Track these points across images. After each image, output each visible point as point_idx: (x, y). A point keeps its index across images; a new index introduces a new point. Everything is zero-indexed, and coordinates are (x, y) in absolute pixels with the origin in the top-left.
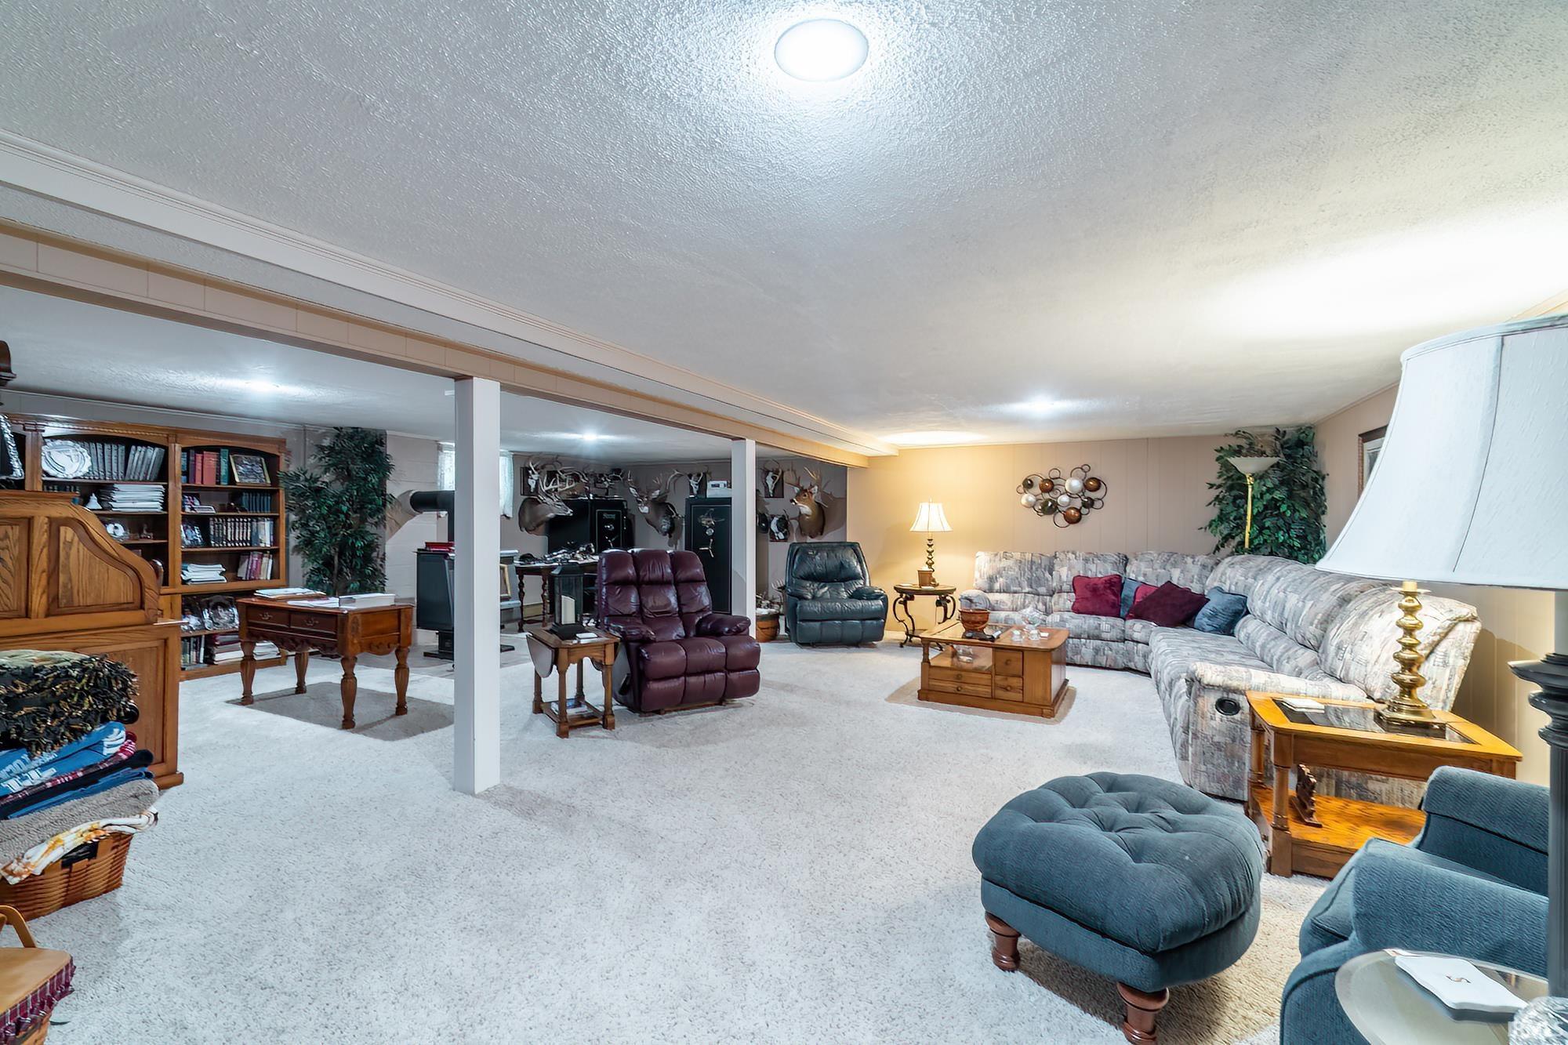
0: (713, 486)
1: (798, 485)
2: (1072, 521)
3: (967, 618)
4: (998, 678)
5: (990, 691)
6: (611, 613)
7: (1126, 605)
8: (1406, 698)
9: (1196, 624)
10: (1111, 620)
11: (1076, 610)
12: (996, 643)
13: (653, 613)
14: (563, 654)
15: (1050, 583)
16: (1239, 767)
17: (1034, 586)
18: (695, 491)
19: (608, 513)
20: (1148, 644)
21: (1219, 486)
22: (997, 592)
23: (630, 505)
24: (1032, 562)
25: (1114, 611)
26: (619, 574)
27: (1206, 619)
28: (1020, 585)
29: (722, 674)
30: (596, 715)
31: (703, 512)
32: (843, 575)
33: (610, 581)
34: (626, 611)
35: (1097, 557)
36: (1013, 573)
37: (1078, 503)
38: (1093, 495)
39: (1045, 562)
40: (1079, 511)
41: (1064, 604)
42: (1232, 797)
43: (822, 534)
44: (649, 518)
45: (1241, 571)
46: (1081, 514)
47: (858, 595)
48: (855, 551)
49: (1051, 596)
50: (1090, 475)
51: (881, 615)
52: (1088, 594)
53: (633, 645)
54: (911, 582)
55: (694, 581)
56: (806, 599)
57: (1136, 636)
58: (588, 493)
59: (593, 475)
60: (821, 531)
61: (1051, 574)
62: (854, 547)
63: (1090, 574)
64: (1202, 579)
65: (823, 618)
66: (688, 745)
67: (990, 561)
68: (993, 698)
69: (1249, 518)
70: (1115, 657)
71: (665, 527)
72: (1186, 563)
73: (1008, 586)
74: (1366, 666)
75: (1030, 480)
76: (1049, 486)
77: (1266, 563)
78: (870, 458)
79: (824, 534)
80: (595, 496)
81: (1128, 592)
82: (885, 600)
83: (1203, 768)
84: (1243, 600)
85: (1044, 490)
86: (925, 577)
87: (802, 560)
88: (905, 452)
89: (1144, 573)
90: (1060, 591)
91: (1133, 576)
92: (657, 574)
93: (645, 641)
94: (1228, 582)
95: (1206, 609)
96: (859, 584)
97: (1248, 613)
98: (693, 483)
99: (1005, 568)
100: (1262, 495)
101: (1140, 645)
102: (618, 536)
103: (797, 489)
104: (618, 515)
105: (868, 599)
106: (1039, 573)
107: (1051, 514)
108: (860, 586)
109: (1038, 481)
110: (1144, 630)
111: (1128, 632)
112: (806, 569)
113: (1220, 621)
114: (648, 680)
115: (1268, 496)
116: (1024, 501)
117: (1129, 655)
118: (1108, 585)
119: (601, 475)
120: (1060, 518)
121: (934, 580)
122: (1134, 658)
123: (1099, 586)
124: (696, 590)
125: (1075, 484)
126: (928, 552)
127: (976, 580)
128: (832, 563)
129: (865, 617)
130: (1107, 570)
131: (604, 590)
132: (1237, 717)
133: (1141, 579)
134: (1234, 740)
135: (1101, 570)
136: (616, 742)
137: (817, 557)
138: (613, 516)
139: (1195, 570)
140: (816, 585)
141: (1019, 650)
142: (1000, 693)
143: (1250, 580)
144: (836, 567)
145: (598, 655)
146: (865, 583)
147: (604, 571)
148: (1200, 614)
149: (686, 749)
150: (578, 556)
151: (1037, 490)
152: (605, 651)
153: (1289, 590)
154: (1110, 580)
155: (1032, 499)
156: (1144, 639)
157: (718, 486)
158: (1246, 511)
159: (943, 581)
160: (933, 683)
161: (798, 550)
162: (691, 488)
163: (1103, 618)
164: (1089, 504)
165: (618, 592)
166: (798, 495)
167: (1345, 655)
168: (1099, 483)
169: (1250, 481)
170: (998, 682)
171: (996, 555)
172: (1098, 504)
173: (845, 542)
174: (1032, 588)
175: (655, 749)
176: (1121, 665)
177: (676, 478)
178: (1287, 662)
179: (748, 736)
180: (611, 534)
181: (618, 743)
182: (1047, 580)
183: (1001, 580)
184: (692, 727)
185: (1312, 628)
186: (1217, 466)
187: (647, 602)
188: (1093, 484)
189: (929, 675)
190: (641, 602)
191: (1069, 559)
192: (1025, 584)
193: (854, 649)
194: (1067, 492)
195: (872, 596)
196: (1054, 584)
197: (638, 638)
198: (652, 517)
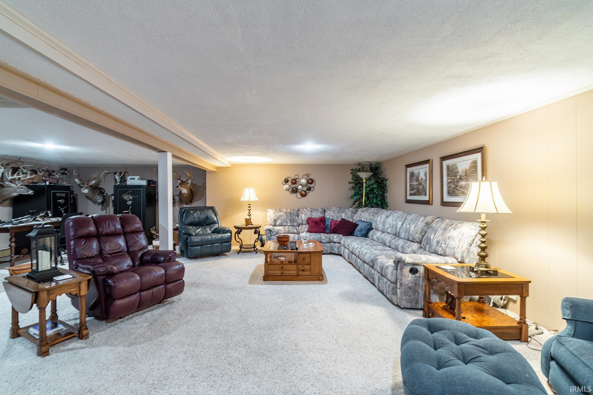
0: (131, 179)
1: (179, 179)
2: (303, 196)
3: (280, 240)
4: (300, 266)
5: (296, 272)
6: (78, 257)
7: (328, 228)
8: (483, 262)
9: (355, 234)
10: (325, 235)
11: (309, 231)
12: (298, 250)
13: (109, 254)
14: (43, 296)
15: (298, 221)
16: (417, 295)
17: (292, 222)
18: (118, 181)
19: (60, 193)
20: (340, 243)
21: (352, 183)
22: (277, 226)
23: (75, 189)
24: (291, 213)
25: (323, 231)
26: (84, 232)
27: (358, 232)
28: (287, 223)
29: (163, 286)
30: (71, 331)
31: (125, 192)
32: (208, 222)
33: (77, 236)
34: (90, 254)
35: (314, 210)
36: (283, 217)
37: (305, 189)
38: (310, 186)
39: (296, 213)
40: (305, 192)
41: (304, 229)
42: (415, 308)
43: (191, 203)
44: (88, 196)
45: (367, 214)
46: (306, 193)
47: (217, 231)
48: (213, 211)
49: (299, 226)
50: (309, 178)
51: (229, 240)
52: (314, 225)
53: (100, 278)
54: (242, 223)
55: (136, 232)
56: (192, 235)
57: (335, 240)
58: (45, 181)
59: (47, 171)
60: (191, 201)
61: (298, 217)
62: (212, 208)
63: (313, 217)
64: (352, 217)
65: (201, 244)
66: (150, 339)
67: (274, 213)
68: (298, 275)
69: (364, 194)
70: (327, 249)
71: (100, 201)
72: (346, 211)
73: (282, 223)
74: (454, 249)
75: (287, 179)
76: (295, 182)
77: (375, 211)
78: (218, 168)
79: (193, 202)
80: (50, 183)
81: (328, 223)
82: (231, 233)
83: (404, 298)
84: (371, 224)
85: (293, 183)
86: (248, 221)
87: (187, 216)
88: (234, 166)
89: (333, 215)
90: (302, 224)
91: (328, 217)
92: (112, 229)
93: (111, 275)
94: (363, 218)
95: (358, 228)
96: (216, 226)
97: (372, 229)
98: (117, 177)
99: (280, 215)
100: (369, 186)
101: (336, 244)
102: (67, 206)
103: (179, 181)
104: (67, 194)
105: (223, 233)
106: (294, 217)
107: (295, 193)
108: (216, 227)
109: (290, 180)
110: (338, 238)
111: (332, 239)
112: (190, 220)
113: (364, 232)
114: (114, 300)
115: (371, 187)
116: (285, 188)
117: (332, 248)
118: (321, 221)
119: (53, 171)
120: (298, 194)
121: (251, 223)
122: (334, 249)
123: (318, 221)
124: (137, 237)
125: (304, 181)
126: (248, 210)
127: (269, 221)
128: (203, 216)
129: (223, 242)
130: (319, 215)
131: (72, 242)
132: (417, 275)
133: (331, 218)
134: (416, 285)
135: (317, 215)
136: (93, 349)
137: (195, 214)
138: (64, 195)
139: (349, 214)
140: (195, 228)
141: (309, 253)
142: (301, 273)
143: (372, 217)
144: (204, 218)
145: (74, 291)
146: (219, 226)
147: (71, 230)
148: (356, 231)
149: (150, 343)
150: (39, 219)
151: (290, 183)
152: (79, 287)
153: (397, 220)
154: (321, 218)
155: (288, 187)
156: (338, 241)
157: (134, 179)
158: (363, 192)
159: (255, 222)
160: (270, 272)
161: (185, 211)
162: (116, 180)
163: (322, 234)
164: (309, 189)
165: (83, 243)
166: (180, 184)
167: (442, 245)
168: (312, 180)
169: (364, 181)
170: (300, 268)
171: (276, 210)
172: (312, 189)
173: (206, 207)
174: (291, 223)
175: (126, 349)
176: (329, 252)
177: (105, 174)
178: (408, 248)
179: (187, 322)
180: (62, 205)
181: (95, 350)
182: (297, 220)
183: (279, 221)
184: (148, 324)
185: (417, 235)
186: (351, 176)
187: (105, 247)
188: (311, 181)
189: (268, 268)
190: (100, 247)
191: (305, 211)
192: (289, 222)
193: (217, 257)
194: (301, 184)
195: (224, 231)
196: (300, 221)
197: (105, 273)
198: (91, 195)
